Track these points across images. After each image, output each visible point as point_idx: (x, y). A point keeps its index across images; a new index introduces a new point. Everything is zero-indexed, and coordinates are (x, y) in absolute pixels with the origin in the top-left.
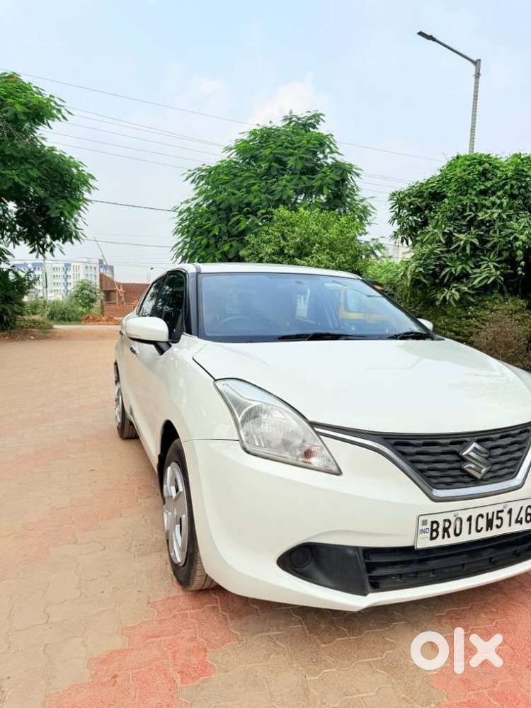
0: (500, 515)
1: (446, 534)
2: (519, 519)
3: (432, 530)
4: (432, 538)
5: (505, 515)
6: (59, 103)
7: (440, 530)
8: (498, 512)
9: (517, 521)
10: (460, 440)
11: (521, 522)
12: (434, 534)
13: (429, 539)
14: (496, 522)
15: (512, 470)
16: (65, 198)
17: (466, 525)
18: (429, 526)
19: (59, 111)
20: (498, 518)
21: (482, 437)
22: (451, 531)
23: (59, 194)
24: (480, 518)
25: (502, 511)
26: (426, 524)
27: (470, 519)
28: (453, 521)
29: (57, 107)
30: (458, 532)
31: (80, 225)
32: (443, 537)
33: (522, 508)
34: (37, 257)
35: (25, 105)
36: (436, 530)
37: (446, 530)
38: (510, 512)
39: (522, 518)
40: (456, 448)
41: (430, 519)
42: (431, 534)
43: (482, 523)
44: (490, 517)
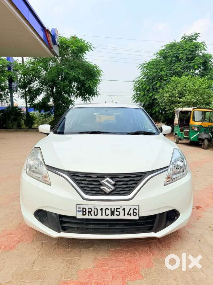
0: (118, 210)
1: (90, 214)
2: (129, 214)
3: (83, 212)
4: (83, 215)
5: (121, 211)
6: (90, 45)
7: (87, 212)
8: (117, 209)
9: (128, 214)
10: (102, 176)
11: (130, 215)
12: (84, 213)
13: (82, 215)
14: (116, 213)
15: (128, 192)
16: (91, 80)
17: (100, 212)
18: (82, 209)
19: (90, 48)
20: (117, 211)
21: (113, 176)
22: (92, 213)
23: (89, 78)
24: (107, 210)
25: (119, 209)
26: (80, 209)
27: (101, 209)
28: (93, 209)
29: (89, 46)
30: (96, 214)
31: (98, 90)
32: (89, 215)
33: (130, 209)
34: (84, 102)
35: (77, 47)
36: (85, 212)
37: (90, 212)
38: (124, 209)
39: (131, 214)
40: (99, 179)
41: (82, 207)
42: (83, 213)
43: (108, 212)
44: (113, 210)
